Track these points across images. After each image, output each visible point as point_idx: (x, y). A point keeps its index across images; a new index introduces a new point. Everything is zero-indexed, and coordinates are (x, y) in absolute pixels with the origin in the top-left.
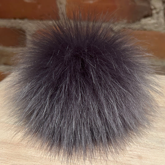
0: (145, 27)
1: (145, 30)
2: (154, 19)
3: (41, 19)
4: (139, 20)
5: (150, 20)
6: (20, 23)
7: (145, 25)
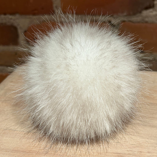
0: (147, 19)
1: (147, 22)
2: (156, 10)
3: (34, 14)
4: (140, 12)
5: (152, 12)
6: (11, 19)
7: (147, 17)
